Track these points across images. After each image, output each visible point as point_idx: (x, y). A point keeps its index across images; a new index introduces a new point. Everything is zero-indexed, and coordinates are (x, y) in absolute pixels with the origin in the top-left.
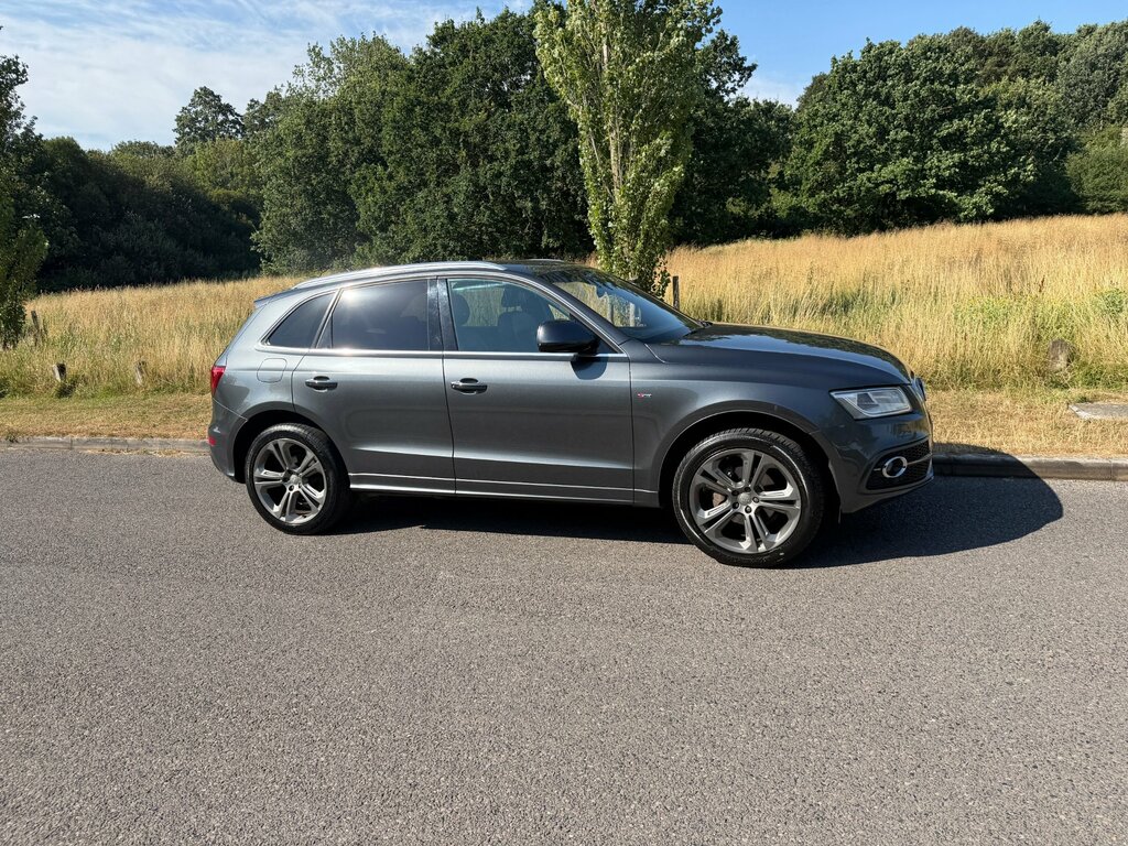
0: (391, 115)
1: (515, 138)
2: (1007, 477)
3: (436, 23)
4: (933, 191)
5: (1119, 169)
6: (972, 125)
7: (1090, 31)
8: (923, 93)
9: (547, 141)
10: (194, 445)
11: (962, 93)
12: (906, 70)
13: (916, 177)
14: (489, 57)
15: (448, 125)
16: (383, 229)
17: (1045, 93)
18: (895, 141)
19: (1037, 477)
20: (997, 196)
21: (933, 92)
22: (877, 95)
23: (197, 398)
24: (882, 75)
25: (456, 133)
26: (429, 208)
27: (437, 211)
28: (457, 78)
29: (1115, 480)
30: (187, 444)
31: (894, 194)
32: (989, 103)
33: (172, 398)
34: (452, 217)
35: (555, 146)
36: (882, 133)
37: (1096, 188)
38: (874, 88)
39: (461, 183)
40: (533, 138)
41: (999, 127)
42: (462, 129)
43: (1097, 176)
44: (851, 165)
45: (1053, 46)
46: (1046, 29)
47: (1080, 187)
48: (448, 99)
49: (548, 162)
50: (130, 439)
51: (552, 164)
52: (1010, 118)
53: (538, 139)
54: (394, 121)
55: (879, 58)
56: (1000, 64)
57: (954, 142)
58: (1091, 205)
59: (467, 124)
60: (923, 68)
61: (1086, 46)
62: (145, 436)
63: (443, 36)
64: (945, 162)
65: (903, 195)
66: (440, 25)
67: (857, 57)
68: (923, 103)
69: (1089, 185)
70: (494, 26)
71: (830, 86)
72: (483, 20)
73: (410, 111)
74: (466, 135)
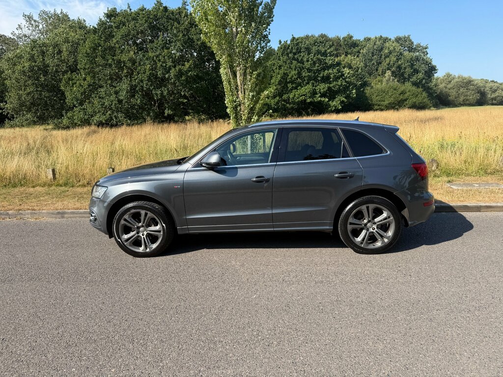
0: (85, 50)
1: (150, 64)
2: (442, 212)
3: (108, 8)
4: (319, 99)
5: (384, 94)
6: (332, 72)
7: (369, 39)
8: (315, 60)
9: (166, 66)
10: (52, 214)
11: (329, 60)
12: (308, 50)
13: (314, 93)
14: (136, 27)
15: (115, 58)
16: (81, 104)
17: (357, 62)
18: (305, 76)
19: (456, 212)
20: (342, 102)
21: (319, 59)
22: (297, 60)
23: (32, 189)
24: (299, 51)
25: (119, 62)
26: (106, 96)
27: (112, 98)
28: (118, 35)
29: (480, 211)
30: (49, 213)
31: (305, 100)
32: (338, 64)
33: (17, 190)
34: (120, 102)
35: (170, 69)
36: (299, 74)
37: (377, 101)
38: (296, 56)
39: (124, 86)
40: (159, 65)
41: (343, 75)
42: (122, 60)
43: (377, 96)
44: (290, 86)
45: (355, 44)
46: (351, 37)
47: (372, 100)
48: (115, 44)
49: (167, 76)
50: (10, 212)
51: (169, 77)
52: (346, 71)
53: (161, 66)
54: (86, 53)
55: (297, 44)
56: (336, 50)
57: (326, 79)
58: (376, 107)
59: (124, 58)
60: (314, 49)
61: (369, 45)
62: (20, 210)
63: (111, 15)
64: (323, 87)
65: (308, 100)
66: (109, 9)
67: (289, 42)
68: (314, 63)
69: (375, 99)
70: (137, 14)
71: (277, 54)
72: (131, 9)
73: (94, 49)
74: (124, 62)
